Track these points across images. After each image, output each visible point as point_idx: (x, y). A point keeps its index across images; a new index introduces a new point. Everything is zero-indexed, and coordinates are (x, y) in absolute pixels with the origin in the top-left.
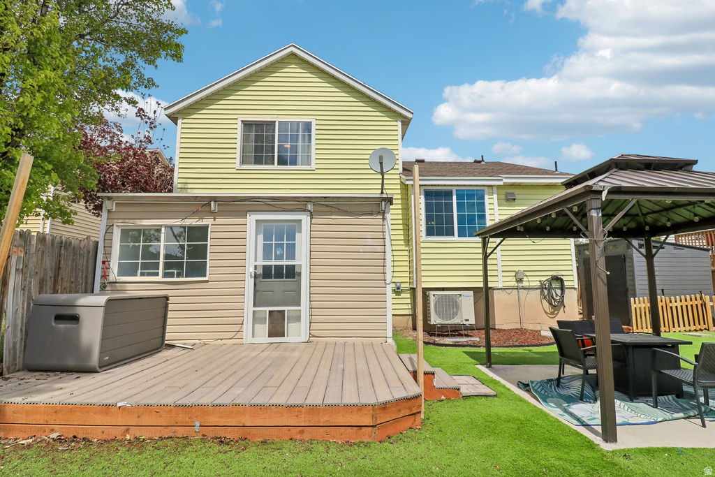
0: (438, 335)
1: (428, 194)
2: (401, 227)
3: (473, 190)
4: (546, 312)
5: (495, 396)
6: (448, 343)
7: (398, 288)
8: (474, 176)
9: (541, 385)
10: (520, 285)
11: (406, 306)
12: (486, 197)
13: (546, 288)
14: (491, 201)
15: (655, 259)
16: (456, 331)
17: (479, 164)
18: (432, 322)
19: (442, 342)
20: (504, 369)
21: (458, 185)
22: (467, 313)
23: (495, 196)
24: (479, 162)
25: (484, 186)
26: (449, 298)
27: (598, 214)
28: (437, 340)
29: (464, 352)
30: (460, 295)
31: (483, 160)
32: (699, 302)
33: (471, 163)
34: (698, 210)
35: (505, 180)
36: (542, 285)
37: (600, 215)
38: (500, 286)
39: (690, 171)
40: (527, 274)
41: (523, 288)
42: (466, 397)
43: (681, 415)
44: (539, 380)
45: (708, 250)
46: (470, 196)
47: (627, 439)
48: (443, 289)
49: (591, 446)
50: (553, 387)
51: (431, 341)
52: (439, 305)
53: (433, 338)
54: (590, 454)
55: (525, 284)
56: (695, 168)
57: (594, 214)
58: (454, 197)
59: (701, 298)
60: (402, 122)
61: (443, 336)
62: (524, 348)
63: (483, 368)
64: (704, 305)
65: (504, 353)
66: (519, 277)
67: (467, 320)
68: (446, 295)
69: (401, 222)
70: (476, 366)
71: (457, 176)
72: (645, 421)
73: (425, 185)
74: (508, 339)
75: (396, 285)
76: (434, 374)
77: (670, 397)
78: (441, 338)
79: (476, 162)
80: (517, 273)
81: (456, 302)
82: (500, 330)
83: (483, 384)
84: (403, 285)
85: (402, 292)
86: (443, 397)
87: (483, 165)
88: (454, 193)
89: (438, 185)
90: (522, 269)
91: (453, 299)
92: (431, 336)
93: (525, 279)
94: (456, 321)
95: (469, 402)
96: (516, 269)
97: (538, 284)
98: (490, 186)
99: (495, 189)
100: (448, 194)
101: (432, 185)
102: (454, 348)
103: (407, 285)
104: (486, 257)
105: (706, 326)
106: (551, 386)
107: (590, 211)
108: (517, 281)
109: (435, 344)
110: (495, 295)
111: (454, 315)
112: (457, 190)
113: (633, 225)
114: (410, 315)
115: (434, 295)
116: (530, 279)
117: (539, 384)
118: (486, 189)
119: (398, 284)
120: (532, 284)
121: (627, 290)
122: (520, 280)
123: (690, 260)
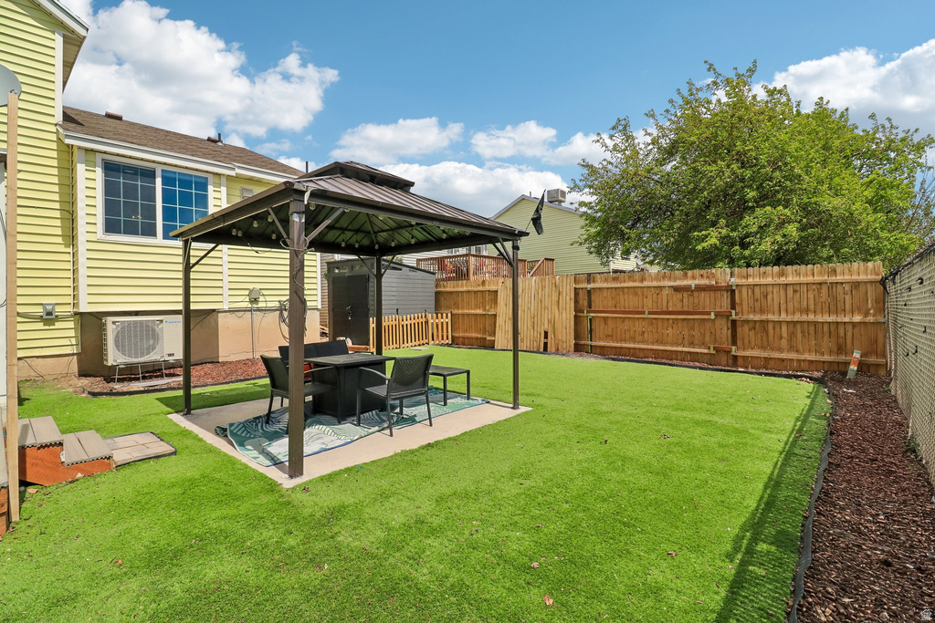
0: (120, 380)
1: (111, 168)
2: (58, 214)
3: (192, 176)
4: (284, 337)
5: (175, 453)
6: (136, 389)
7: (49, 313)
8: (193, 155)
9: (244, 426)
10: (255, 306)
11: (66, 342)
12: (210, 188)
13: (286, 310)
14: (218, 195)
15: (383, 280)
16: (153, 370)
17: (214, 144)
18: (110, 362)
19: (125, 389)
20: (208, 414)
21: (165, 164)
22: (171, 345)
23: (224, 189)
24: (215, 141)
25: (207, 172)
26: (142, 325)
27: (300, 220)
28: (118, 387)
29: (158, 399)
30: (161, 321)
31: (220, 140)
32: (424, 320)
33: (202, 140)
34: (416, 233)
35: (238, 171)
36: (281, 307)
37: (303, 221)
38: (226, 308)
39: (407, 192)
40: (265, 292)
41: (259, 310)
42: (120, 466)
43: (377, 428)
44: (242, 420)
45: (434, 274)
46: (186, 183)
47: (314, 469)
48: (137, 313)
49: (272, 487)
50: (260, 425)
51: (105, 391)
52: (123, 337)
53: (111, 385)
54: (266, 499)
55: (261, 305)
56: (412, 190)
57: (296, 218)
58: (159, 181)
59: (425, 316)
60: (64, 36)
61: (131, 380)
62: (249, 382)
63: (177, 418)
64: (427, 322)
65: (217, 392)
66: (253, 296)
67: (170, 355)
68: (135, 322)
69: (57, 206)
70: (169, 416)
71: (165, 149)
72: (343, 442)
73: (105, 153)
74: (232, 373)
75: (45, 308)
76: (61, 444)
77: (374, 412)
78: (126, 384)
79: (209, 139)
80: (252, 291)
81: (153, 330)
82: (224, 363)
83: (161, 440)
84: (58, 309)
85: (57, 319)
86: (79, 475)
87: (219, 146)
88: (159, 173)
89: (130, 157)
90: (258, 286)
91: (147, 326)
92: (108, 382)
93: (261, 299)
94: (154, 356)
95: (127, 471)
96: (251, 286)
97: (277, 304)
98: (216, 174)
99: (224, 180)
100: (150, 175)
101: (118, 155)
102: (145, 395)
103: (70, 309)
104: (188, 268)
105: (427, 341)
106: (257, 425)
107: (292, 214)
108: (251, 302)
109: (111, 394)
110: (219, 319)
111: (150, 349)
112: (163, 171)
113: (366, 242)
114: (73, 354)
115: (114, 323)
116: (268, 298)
117: (241, 425)
118: (211, 178)
119: (49, 308)
120: (270, 305)
121: (369, 310)
122: (255, 301)
123: (420, 282)
